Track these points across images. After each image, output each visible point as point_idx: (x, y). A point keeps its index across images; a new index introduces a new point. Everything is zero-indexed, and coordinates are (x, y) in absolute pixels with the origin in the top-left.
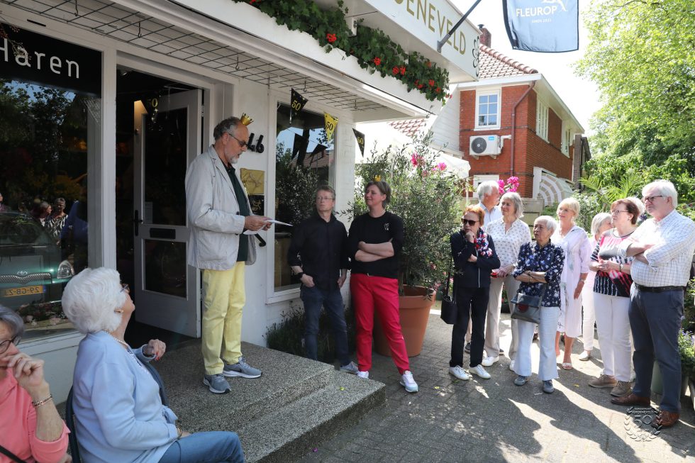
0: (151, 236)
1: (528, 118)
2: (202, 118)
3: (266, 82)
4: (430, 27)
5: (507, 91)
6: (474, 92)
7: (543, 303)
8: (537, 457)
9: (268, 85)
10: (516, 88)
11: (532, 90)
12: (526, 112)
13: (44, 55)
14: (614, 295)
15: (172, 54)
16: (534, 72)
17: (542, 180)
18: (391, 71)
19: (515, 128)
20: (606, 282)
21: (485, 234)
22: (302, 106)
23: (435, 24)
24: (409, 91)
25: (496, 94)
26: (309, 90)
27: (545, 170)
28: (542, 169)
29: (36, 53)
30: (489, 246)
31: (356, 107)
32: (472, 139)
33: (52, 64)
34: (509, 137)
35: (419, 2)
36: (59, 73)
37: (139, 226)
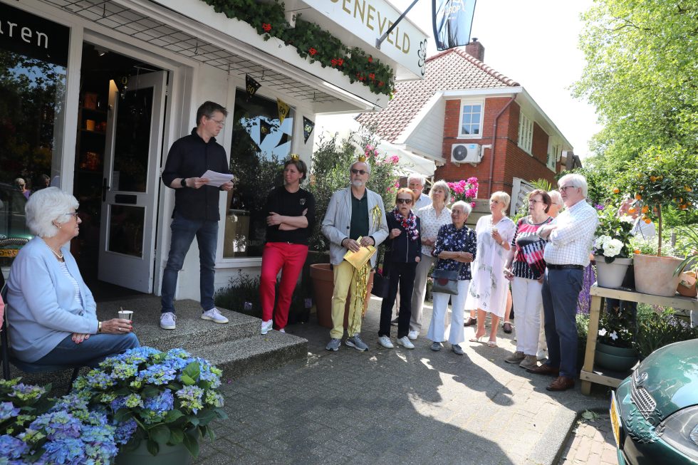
0: (116, 202)
1: (509, 130)
2: (166, 97)
3: (226, 68)
4: (368, 26)
5: (491, 102)
6: (459, 102)
7: (460, 277)
8: (436, 406)
9: (228, 71)
10: (498, 99)
11: (513, 102)
12: (507, 123)
13: (16, 25)
14: (531, 278)
15: (135, 35)
16: (517, 85)
17: (521, 191)
18: (329, 62)
19: (496, 138)
20: (524, 267)
21: (415, 217)
22: (255, 91)
23: (374, 23)
24: (352, 82)
25: (479, 104)
26: (266, 78)
27: (523, 181)
28: (521, 180)
29: (9, 23)
30: (416, 228)
31: (314, 99)
32: (454, 146)
33: (23, 34)
34: (489, 146)
35: (357, 2)
36: (29, 42)
37: (107, 193)
